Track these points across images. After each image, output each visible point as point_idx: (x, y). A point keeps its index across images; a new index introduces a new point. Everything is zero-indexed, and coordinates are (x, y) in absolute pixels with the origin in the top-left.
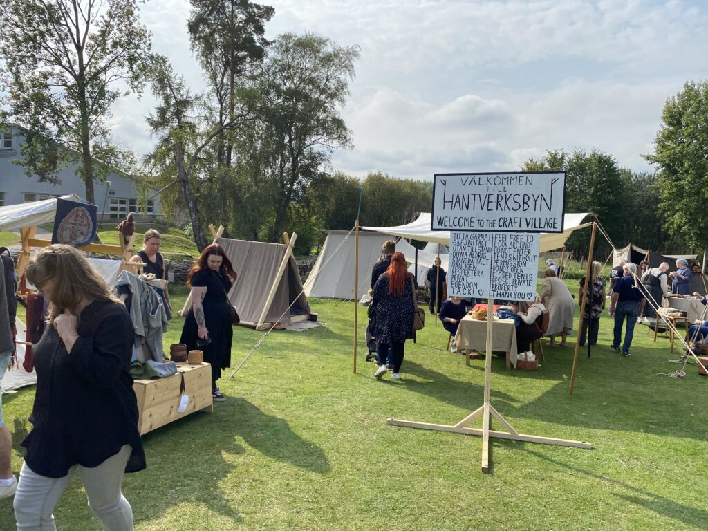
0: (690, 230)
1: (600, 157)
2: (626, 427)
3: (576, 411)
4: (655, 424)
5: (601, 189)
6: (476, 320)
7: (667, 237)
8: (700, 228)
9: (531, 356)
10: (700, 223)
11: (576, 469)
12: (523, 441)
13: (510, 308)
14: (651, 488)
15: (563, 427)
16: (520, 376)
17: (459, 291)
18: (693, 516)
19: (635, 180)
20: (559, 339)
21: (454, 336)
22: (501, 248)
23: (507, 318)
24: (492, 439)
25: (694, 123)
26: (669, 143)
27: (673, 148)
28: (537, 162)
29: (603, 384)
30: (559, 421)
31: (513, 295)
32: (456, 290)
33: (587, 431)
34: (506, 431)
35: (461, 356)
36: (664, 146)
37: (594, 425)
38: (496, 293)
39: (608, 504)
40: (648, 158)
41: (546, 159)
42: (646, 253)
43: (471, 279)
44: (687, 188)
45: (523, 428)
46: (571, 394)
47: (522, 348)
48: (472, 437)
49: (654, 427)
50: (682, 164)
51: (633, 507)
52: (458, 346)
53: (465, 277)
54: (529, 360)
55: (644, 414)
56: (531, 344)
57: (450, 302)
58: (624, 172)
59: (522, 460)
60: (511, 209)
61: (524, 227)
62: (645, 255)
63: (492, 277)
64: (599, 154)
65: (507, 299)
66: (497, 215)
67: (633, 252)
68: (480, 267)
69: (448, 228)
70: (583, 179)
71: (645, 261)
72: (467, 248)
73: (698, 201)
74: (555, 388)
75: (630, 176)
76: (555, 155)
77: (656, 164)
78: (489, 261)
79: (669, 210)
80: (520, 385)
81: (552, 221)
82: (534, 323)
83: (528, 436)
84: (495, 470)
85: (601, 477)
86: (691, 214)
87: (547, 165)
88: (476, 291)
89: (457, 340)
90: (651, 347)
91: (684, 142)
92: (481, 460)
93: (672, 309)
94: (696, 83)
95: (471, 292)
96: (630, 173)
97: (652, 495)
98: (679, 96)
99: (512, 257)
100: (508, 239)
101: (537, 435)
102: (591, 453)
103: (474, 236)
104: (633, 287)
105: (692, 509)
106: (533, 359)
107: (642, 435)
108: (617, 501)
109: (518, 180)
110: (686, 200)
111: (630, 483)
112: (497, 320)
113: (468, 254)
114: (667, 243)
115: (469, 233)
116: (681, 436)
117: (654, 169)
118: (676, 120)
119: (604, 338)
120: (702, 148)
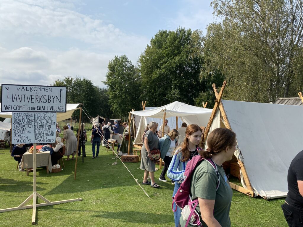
0: (119, 110)
1: (86, 81)
2: (96, 188)
3: (77, 186)
4: (107, 184)
5: (87, 94)
6: (31, 154)
7: (112, 113)
8: (122, 109)
9: (58, 166)
10: (122, 107)
11: (75, 211)
12: (53, 205)
13: (48, 146)
14: (103, 209)
15: (71, 194)
16: (53, 176)
17: (18, 141)
18: (117, 215)
19: (100, 91)
20: (71, 157)
21: (20, 163)
22: (39, 120)
23: (47, 151)
24: (38, 208)
25: (119, 71)
26: (111, 77)
27: (112, 80)
28: (60, 81)
29: (88, 172)
30: (70, 192)
31: (45, 140)
32: (16, 141)
33: (81, 193)
34: (45, 202)
35: (24, 172)
36: (109, 79)
37: (84, 190)
38: (37, 140)
39: (87, 221)
40: (104, 83)
41: (65, 80)
42: (104, 119)
43: (24, 135)
44: (117, 94)
45: (53, 199)
46: (75, 179)
47: (54, 163)
48: (27, 210)
49: (106, 185)
50: (116, 86)
51: (97, 219)
52: (22, 167)
53: (21, 134)
54: (57, 168)
55: (102, 181)
56: (58, 161)
57: (17, 147)
58: (96, 87)
59: (52, 213)
60: (42, 102)
61: (49, 110)
62: (104, 120)
63: (35, 133)
64: (86, 79)
65: (42, 142)
66: (36, 105)
67: (100, 119)
68: (29, 129)
69: (11, 111)
70: (80, 89)
71: (104, 122)
72: (22, 120)
73: (121, 99)
74: (68, 178)
75: (98, 89)
76: (68, 78)
77: (107, 85)
78: (33, 126)
79: (112, 102)
80: (53, 180)
81: (61, 107)
82: (58, 152)
83: (55, 202)
84: (39, 222)
85: (85, 211)
86: (119, 104)
87: (65, 83)
88: (27, 140)
89: (21, 165)
90: (106, 155)
91: (116, 78)
92: (32, 219)
93: (113, 139)
94: (118, 56)
95: (25, 141)
96: (98, 88)
97: (103, 212)
98: (113, 60)
99: (44, 123)
100: (42, 115)
101: (59, 200)
102: (82, 202)
103: (25, 114)
104: (96, 132)
105: (117, 213)
106: (59, 167)
107: (101, 190)
108: (91, 219)
109: (45, 89)
110: (117, 99)
111: (96, 210)
112: (42, 152)
113: (22, 123)
114: (112, 115)
115: (23, 113)
116: (115, 187)
117: (106, 87)
118: (113, 69)
119: (89, 153)
120: (121, 80)
